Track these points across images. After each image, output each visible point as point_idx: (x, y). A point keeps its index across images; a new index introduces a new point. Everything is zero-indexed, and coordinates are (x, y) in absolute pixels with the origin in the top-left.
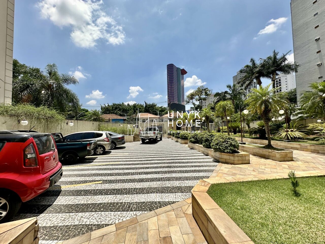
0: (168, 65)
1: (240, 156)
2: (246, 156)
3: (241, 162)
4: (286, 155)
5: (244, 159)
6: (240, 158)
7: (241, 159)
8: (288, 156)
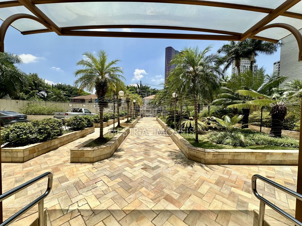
0: (166, 48)
1: (9, 152)
2: (17, 152)
3: (10, 160)
4: (83, 154)
5: (15, 156)
6: (9, 154)
7: (10, 156)
8: (85, 156)
